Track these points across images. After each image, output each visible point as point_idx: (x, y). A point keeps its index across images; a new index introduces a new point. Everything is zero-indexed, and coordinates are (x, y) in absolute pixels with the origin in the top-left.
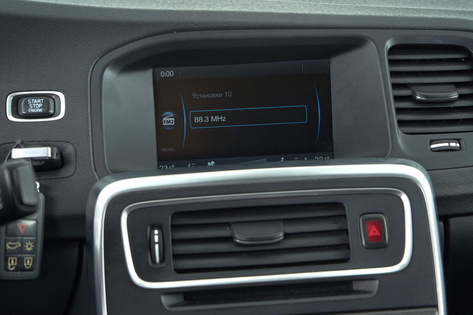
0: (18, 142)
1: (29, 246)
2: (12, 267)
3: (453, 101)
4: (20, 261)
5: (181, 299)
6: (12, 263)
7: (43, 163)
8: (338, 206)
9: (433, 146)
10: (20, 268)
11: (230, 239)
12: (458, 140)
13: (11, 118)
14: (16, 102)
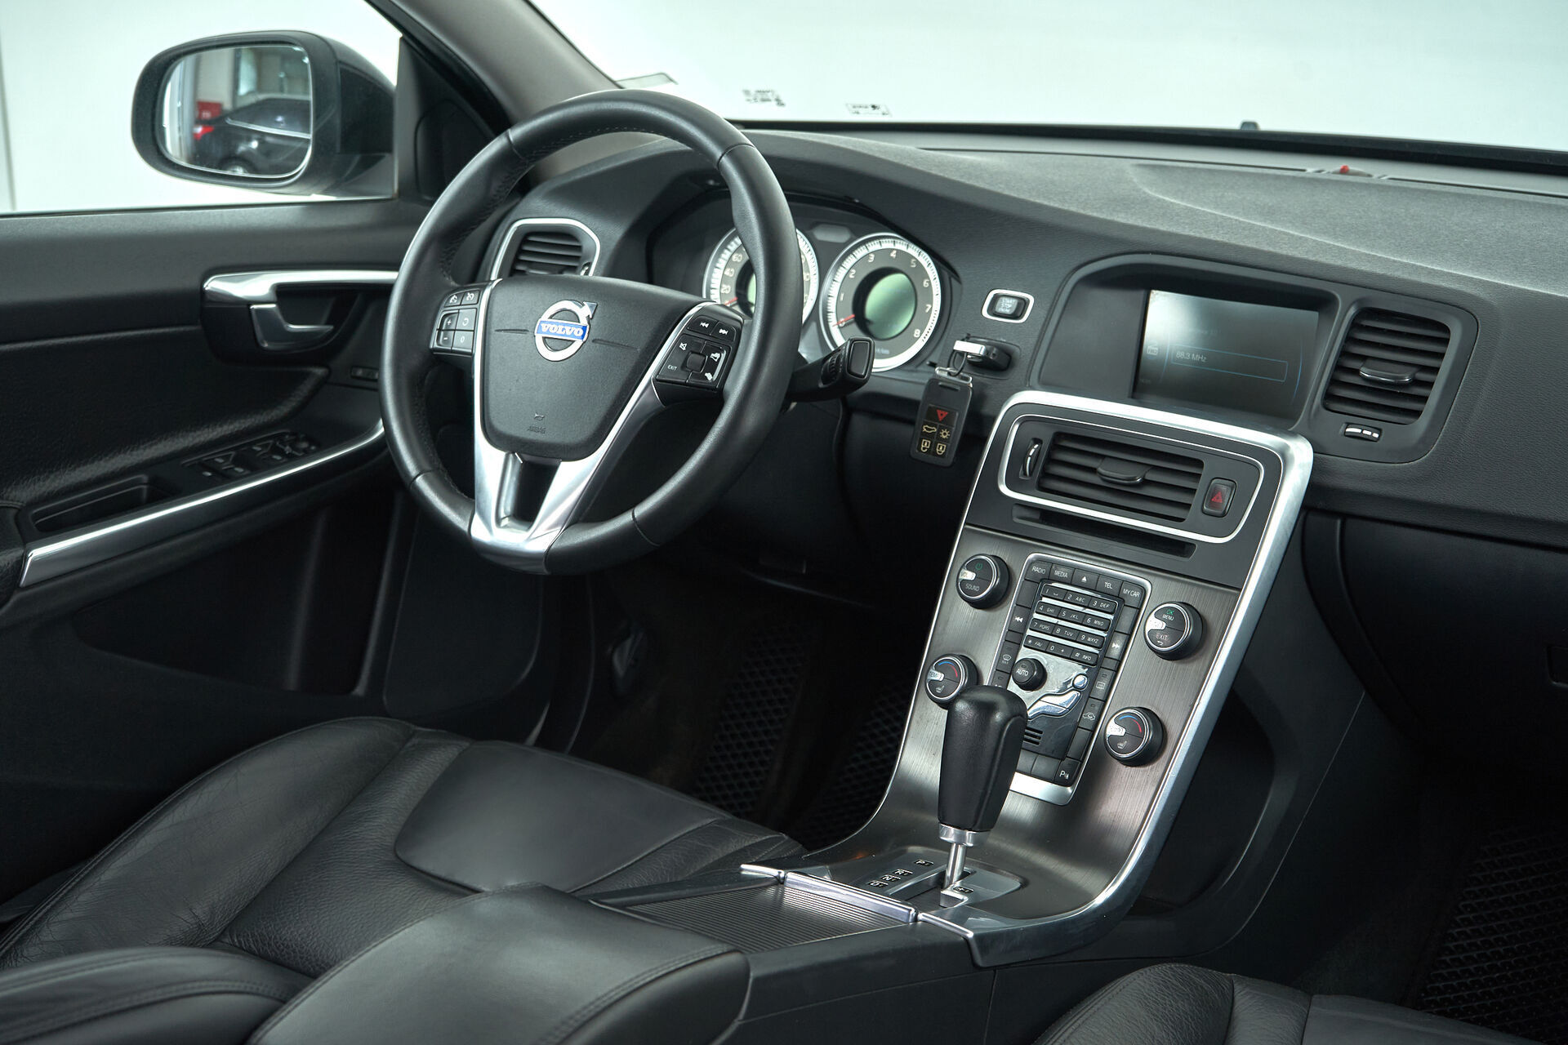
0: (965, 336)
1: (945, 434)
2: (924, 448)
3: (1406, 385)
4: (933, 446)
5: (1037, 516)
6: (926, 444)
7: (980, 360)
8: (1199, 464)
9: (1348, 430)
10: (932, 451)
11: (1093, 470)
12: (1379, 431)
13: (985, 312)
14: (996, 298)
